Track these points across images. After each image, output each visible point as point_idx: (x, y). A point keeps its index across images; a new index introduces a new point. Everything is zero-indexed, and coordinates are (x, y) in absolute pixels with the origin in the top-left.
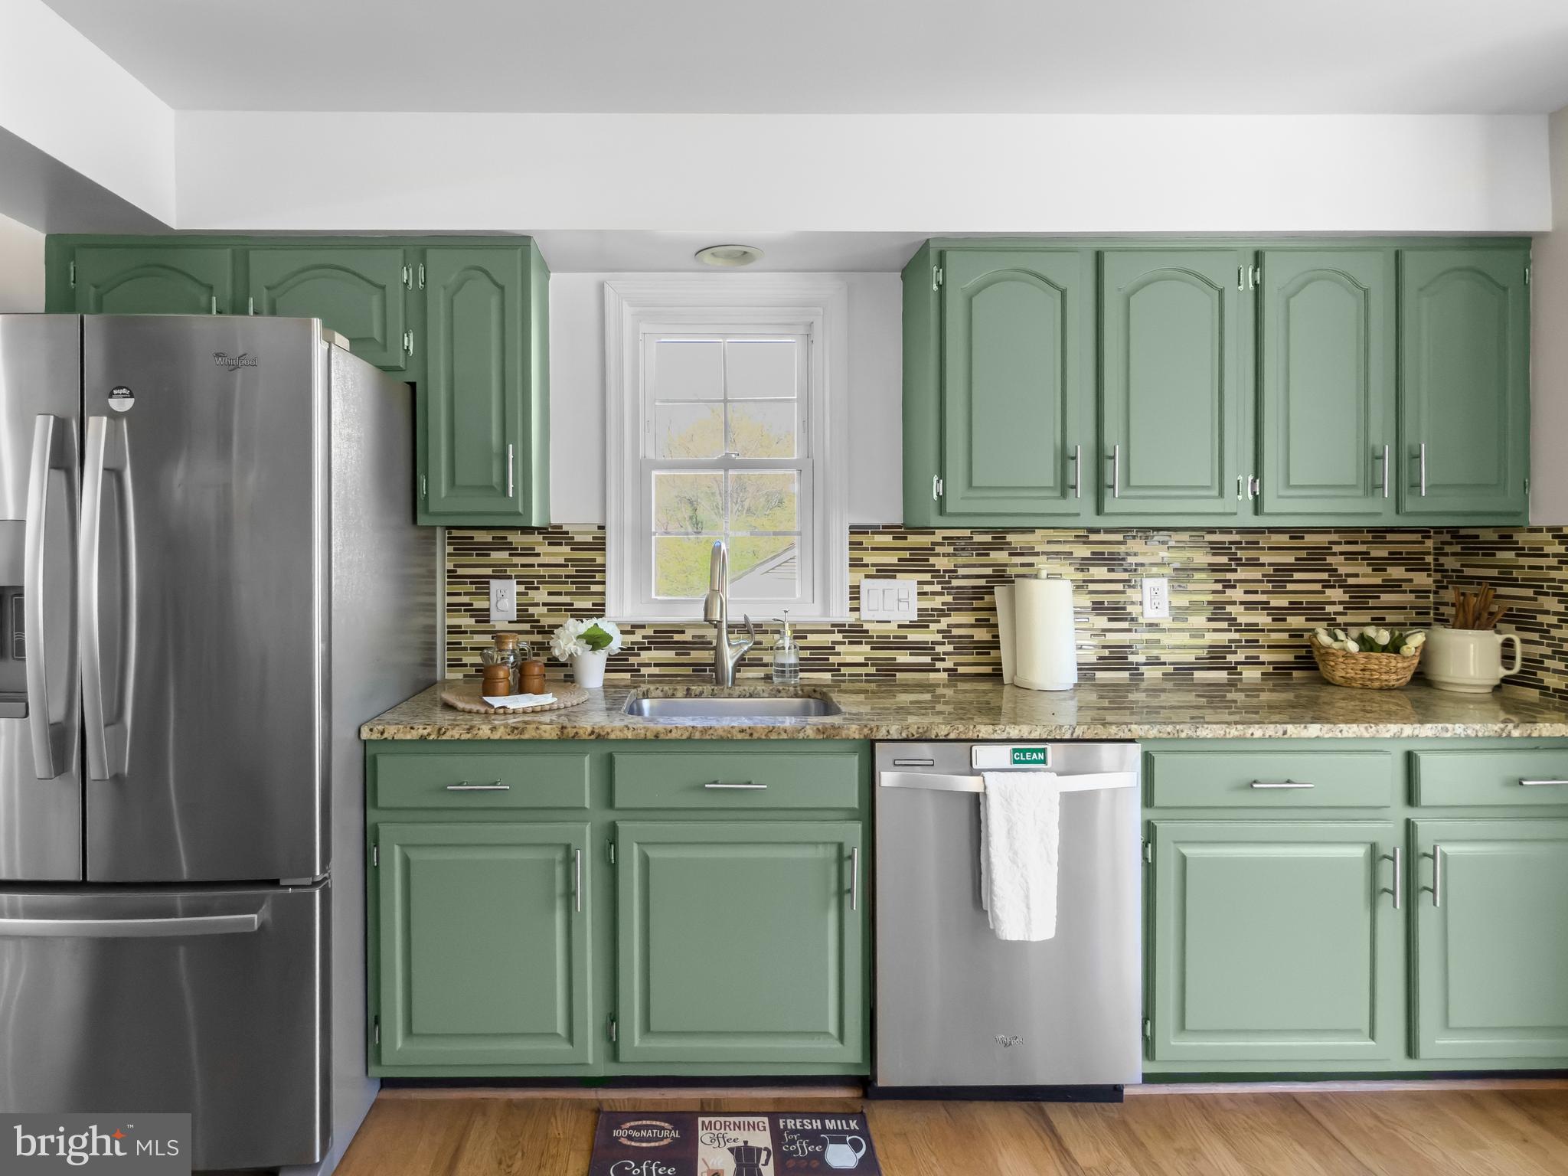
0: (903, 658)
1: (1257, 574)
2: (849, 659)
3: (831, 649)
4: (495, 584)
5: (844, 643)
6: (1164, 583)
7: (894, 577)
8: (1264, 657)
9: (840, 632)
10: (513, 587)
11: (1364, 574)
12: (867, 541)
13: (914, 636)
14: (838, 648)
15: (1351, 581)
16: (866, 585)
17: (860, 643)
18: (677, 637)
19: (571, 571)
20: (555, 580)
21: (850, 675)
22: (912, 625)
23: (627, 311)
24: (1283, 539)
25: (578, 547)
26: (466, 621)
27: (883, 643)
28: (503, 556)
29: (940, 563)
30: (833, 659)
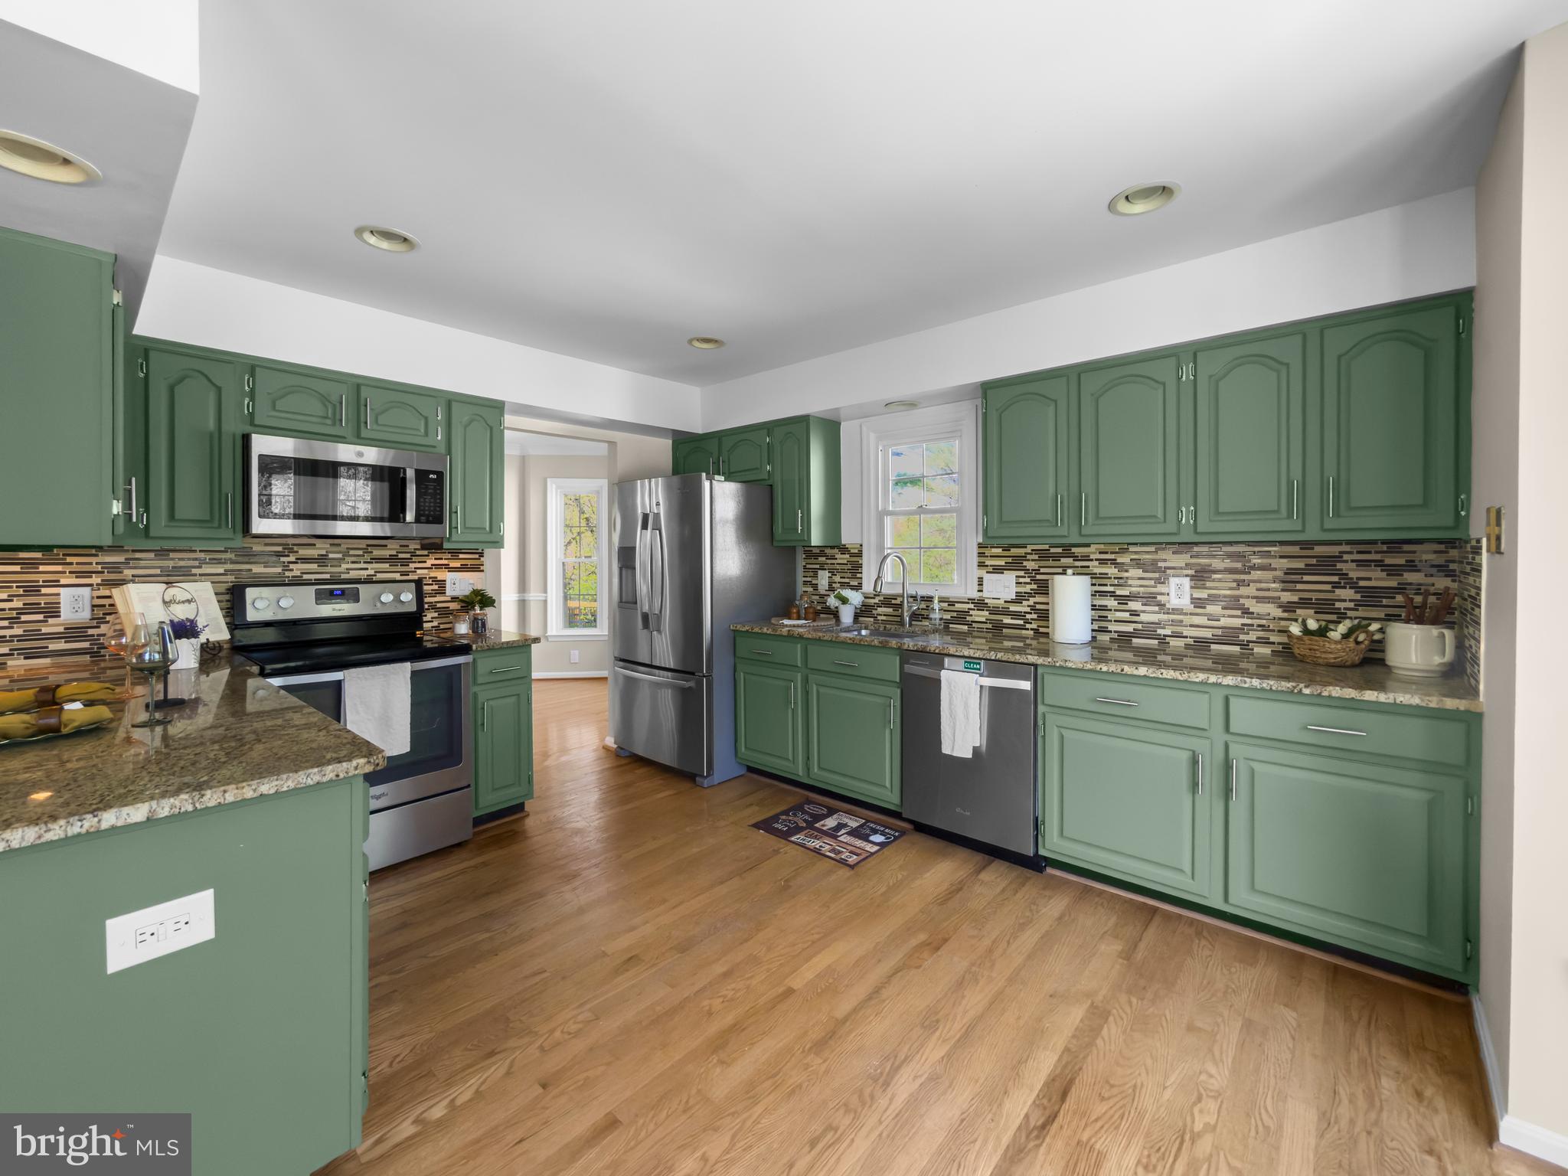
0: (1007, 620)
1: (1269, 575)
2: (977, 619)
3: (967, 612)
4: (820, 572)
5: (974, 610)
6: (1186, 582)
7: (1003, 573)
8: (1273, 639)
9: (972, 603)
10: (826, 574)
11: (1378, 579)
12: (988, 552)
13: (1013, 608)
14: (971, 612)
15: (1362, 583)
16: (987, 577)
17: (983, 610)
18: (893, 602)
19: (849, 567)
20: (843, 571)
21: (978, 628)
22: (1012, 602)
23: (872, 436)
24: (1295, 550)
25: (852, 555)
26: (810, 589)
27: (995, 611)
28: (822, 559)
29: (1030, 565)
30: (968, 618)
